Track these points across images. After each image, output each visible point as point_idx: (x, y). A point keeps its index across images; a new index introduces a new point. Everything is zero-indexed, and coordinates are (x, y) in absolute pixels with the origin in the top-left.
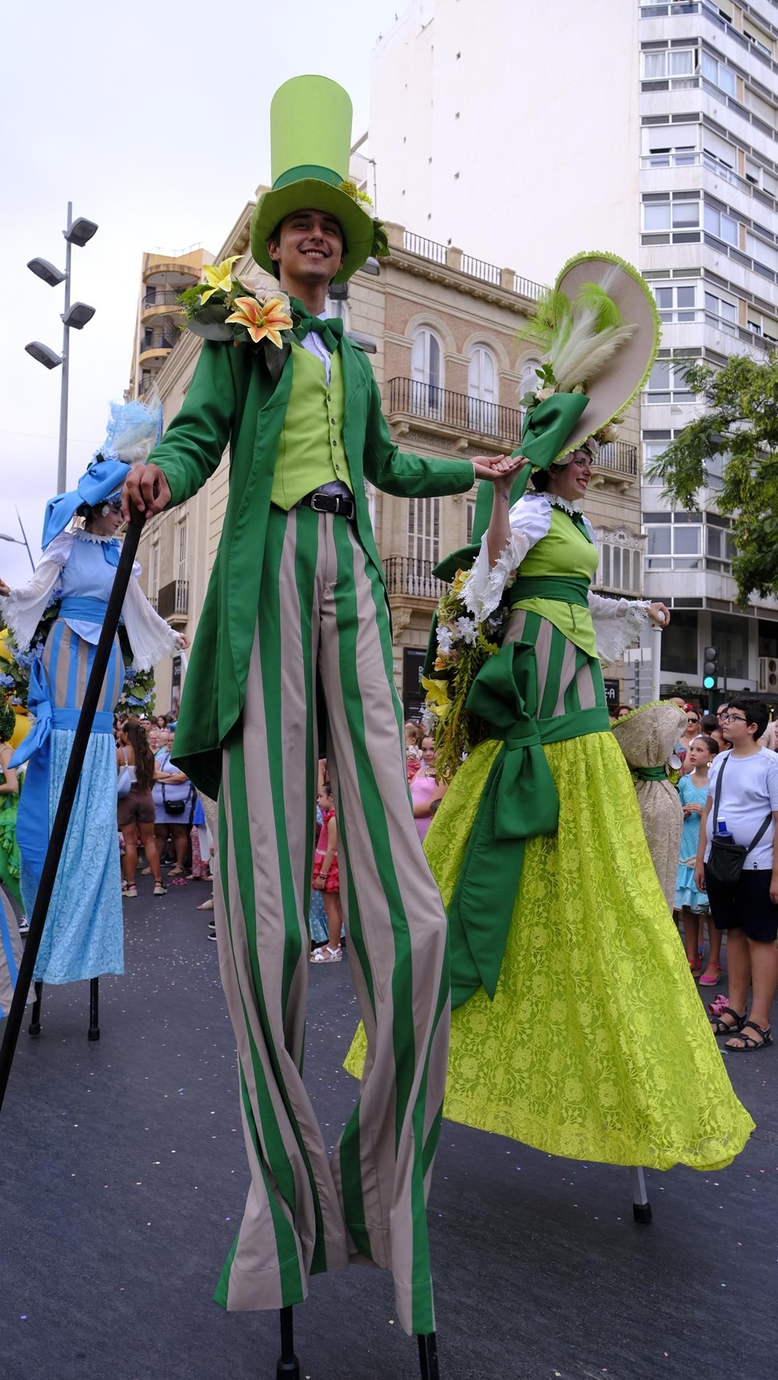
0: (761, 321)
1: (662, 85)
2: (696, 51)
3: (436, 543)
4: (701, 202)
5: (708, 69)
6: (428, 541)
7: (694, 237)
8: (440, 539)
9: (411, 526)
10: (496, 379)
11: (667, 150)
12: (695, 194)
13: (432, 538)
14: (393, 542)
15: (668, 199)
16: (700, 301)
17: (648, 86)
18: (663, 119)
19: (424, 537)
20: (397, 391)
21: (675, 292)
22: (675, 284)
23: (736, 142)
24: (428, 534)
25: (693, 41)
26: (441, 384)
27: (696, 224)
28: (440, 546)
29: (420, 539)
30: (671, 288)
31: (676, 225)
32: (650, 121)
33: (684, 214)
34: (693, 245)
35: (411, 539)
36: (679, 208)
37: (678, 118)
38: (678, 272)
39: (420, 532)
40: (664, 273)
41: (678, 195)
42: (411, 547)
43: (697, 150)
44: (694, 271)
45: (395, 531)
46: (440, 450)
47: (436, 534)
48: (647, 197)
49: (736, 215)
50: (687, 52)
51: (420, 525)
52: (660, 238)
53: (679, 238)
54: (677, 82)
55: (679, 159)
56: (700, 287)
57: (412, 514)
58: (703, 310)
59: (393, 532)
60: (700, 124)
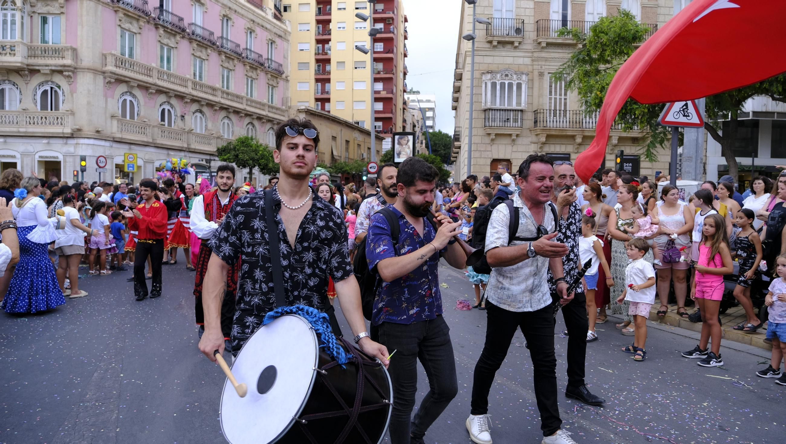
3: (565, 99)
6: (560, 99)
8: (568, 97)
9: (551, 92)
10: (605, 6)
13: (563, 97)
14: (539, 102)
19: (558, 97)
20: (541, 26)
24: (560, 95)
26: (569, 18)
28: (568, 101)
29: (555, 99)
35: (550, 99)
39: (556, 94)
42: (550, 103)
45: (540, 96)
46: (567, 51)
47: (565, 94)
51: (556, 91)
57: (551, 86)
59: (539, 97)
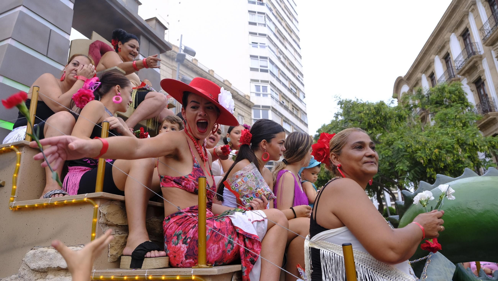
0: (284, 101)
1: (255, 24)
2: (265, 17)
4: (268, 61)
5: (268, 22)
7: (267, 71)
11: (257, 43)
12: (266, 58)
15: (258, 58)
16: (269, 91)
17: (250, 23)
18: (256, 34)
21: (261, 88)
23: (276, 46)
25: (264, 14)
27: (267, 67)
30: (260, 86)
31: (261, 66)
32: (251, 33)
33: (263, 63)
34: (266, 73)
36: (261, 61)
37: (260, 34)
38: (262, 81)
40: (257, 81)
41: (261, 57)
43: (266, 45)
44: (267, 82)
48: (251, 56)
49: (277, 67)
50: (262, 16)
52: (256, 70)
53: (262, 71)
54: (259, 24)
55: (261, 47)
56: (269, 87)
58: (270, 94)
60: (267, 38)
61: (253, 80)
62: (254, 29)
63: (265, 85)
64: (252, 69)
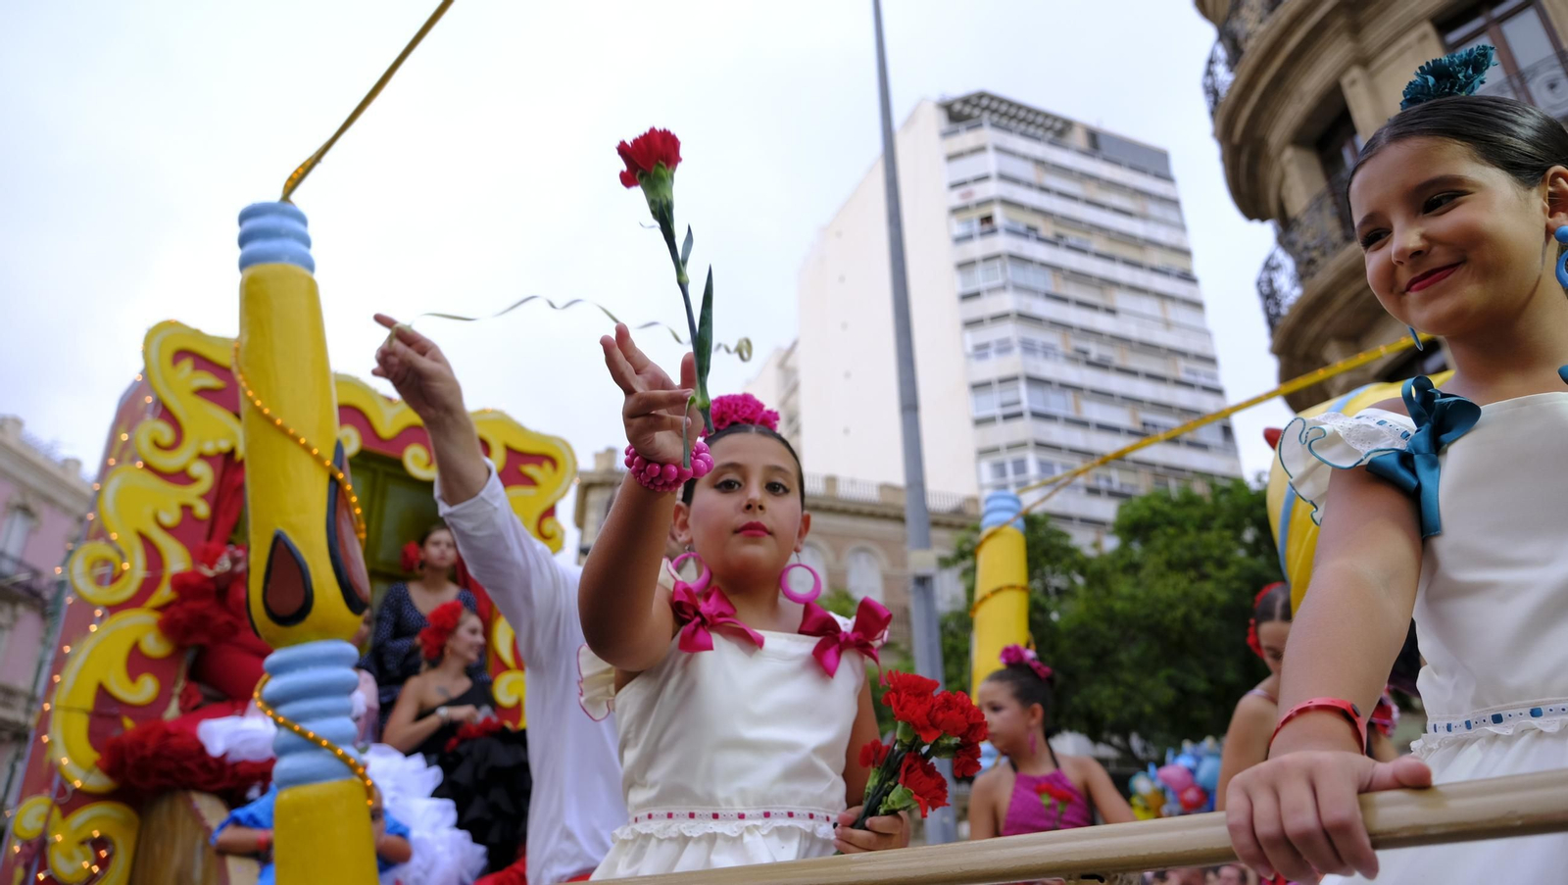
1: (976, 295)
2: (1003, 263)
4: (1022, 384)
7: (1019, 415)
11: (989, 345)
12: (1014, 379)
15: (993, 385)
16: (1033, 469)
17: (966, 297)
18: (980, 321)
21: (1009, 466)
22: (1008, 458)
23: (1055, 324)
25: (1000, 255)
27: (1019, 403)
30: (1005, 462)
31: (1004, 405)
32: (971, 324)
33: (1009, 397)
34: (1018, 422)
36: (1002, 393)
37: (992, 319)
38: (1010, 447)
40: (997, 450)
41: (1003, 381)
43: (1013, 341)
44: (1022, 445)
48: (973, 387)
49: (1065, 386)
50: (994, 266)
52: (991, 420)
53: (1006, 417)
54: (988, 290)
55: (998, 352)
56: (1031, 456)
58: (1037, 478)
60: (1012, 320)
61: (983, 453)
62: (976, 309)
63: (1017, 454)
64: (979, 422)
